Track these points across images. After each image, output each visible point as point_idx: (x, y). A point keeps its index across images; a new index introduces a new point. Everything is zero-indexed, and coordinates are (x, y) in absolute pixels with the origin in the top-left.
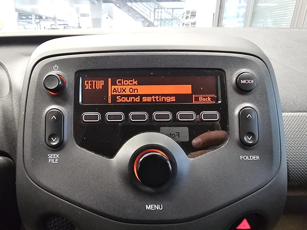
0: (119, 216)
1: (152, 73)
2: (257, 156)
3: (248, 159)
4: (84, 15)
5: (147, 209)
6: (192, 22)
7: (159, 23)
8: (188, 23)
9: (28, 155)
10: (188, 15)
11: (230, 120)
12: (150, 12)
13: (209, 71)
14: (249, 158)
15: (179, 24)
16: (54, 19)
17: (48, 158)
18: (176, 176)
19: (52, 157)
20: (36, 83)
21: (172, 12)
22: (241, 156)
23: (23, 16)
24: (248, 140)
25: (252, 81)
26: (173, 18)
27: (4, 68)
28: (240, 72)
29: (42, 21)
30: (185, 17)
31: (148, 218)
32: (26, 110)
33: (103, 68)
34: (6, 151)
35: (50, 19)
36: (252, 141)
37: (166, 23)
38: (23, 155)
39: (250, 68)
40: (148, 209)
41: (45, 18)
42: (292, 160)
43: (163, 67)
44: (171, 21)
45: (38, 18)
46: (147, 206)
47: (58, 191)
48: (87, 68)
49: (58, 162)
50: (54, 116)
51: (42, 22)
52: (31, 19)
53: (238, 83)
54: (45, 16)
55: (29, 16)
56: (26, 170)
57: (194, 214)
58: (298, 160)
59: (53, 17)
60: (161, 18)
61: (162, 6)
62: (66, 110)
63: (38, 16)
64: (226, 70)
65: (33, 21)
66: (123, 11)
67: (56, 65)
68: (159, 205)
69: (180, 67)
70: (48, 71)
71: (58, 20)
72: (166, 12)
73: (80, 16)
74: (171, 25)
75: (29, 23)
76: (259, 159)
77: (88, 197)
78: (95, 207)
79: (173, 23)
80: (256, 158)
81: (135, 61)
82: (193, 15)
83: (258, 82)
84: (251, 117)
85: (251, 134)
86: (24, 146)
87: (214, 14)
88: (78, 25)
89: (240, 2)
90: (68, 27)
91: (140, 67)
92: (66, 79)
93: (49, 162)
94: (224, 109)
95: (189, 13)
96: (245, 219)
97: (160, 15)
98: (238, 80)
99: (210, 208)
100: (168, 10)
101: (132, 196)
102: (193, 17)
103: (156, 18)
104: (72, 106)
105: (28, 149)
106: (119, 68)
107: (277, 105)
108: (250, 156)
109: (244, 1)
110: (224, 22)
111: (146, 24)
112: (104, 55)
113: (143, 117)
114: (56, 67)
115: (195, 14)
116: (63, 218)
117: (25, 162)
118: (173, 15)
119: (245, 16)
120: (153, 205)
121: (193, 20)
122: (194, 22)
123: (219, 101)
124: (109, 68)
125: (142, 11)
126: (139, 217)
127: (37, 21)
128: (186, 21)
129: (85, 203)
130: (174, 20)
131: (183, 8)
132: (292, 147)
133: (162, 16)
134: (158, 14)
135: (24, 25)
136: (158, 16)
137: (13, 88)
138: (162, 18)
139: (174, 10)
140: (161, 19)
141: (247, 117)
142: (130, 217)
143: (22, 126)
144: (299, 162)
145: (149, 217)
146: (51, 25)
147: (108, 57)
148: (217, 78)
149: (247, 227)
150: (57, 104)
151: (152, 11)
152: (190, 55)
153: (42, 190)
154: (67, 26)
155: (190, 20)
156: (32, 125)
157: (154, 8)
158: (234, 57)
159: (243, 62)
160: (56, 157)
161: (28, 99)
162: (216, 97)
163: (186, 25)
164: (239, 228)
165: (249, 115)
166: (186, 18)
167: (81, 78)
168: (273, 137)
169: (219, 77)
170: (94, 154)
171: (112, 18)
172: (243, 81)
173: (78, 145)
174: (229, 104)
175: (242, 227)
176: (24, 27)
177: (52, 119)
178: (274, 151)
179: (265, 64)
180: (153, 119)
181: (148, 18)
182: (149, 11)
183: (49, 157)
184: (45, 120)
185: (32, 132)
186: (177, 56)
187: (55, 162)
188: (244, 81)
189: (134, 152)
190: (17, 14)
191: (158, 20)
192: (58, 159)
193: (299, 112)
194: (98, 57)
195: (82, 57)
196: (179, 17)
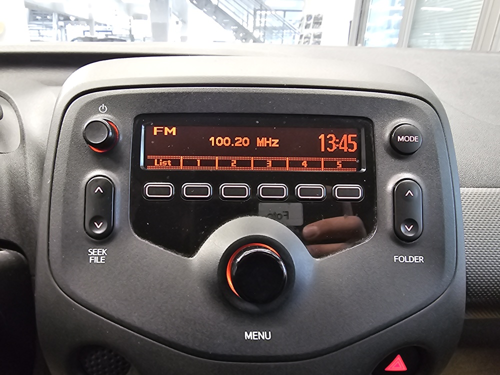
0: (203, 350)
1: (258, 122)
2: (420, 257)
3: (406, 261)
4: (138, 17)
5: (246, 339)
6: (315, 33)
7: (262, 34)
8: (309, 36)
9: (55, 249)
10: (309, 22)
11: (379, 200)
12: (248, 16)
13: (347, 121)
14: (408, 260)
15: (294, 36)
16: (89, 22)
17: (89, 255)
18: (293, 286)
19: (95, 253)
20: (70, 133)
21: (282, 16)
22: (395, 257)
23: (37, 14)
24: (406, 230)
25: (415, 139)
26: (285, 26)
27: (11, 104)
28: (397, 123)
29: (69, 24)
30: (304, 25)
31: (249, 352)
32: (53, 176)
33: (179, 111)
34: (15, 242)
35: (82, 22)
36: (412, 233)
37: (274, 34)
38: (48, 250)
39: (411, 117)
40: (249, 338)
41: (75, 20)
42: (473, 263)
43: (276, 112)
44: (281, 31)
45: (62, 18)
46: (246, 333)
47: (104, 308)
48: (153, 111)
49: (104, 262)
50: (99, 188)
51: (69, 26)
52: (51, 20)
53: (392, 140)
54: (73, 16)
55: (48, 15)
56: (52, 273)
57: (320, 347)
58: (483, 263)
59: (87, 18)
60: (265, 26)
61: (267, 6)
62: (119, 179)
63: (62, 16)
64: (374, 120)
65: (54, 24)
66: (204, 12)
67: (103, 105)
68: (266, 332)
69: (301, 113)
70: (91, 115)
71: (96, 23)
72: (274, 15)
73: (132, 18)
74: (281, 37)
75: (47, 26)
76: (423, 262)
77: (152, 319)
78: (163, 335)
79: (284, 34)
80: (418, 260)
81: (231, 101)
82: (318, 22)
83: (424, 140)
84: (412, 195)
85: (411, 222)
86: (50, 235)
87: (351, 22)
88: (129, 33)
89: (393, 4)
90: (112, 35)
91: (238, 112)
92: (120, 127)
93: (90, 262)
94: (370, 182)
95: (311, 18)
96: (399, 355)
97: (263, 20)
98: (393, 135)
99: (345, 337)
100: (277, 12)
101: (222, 318)
102: (318, 26)
103: (258, 24)
104: (128, 171)
105: (55, 241)
106: (205, 112)
107: (453, 177)
108: (410, 257)
109: (399, 2)
110: (367, 35)
111: (241, 35)
112: (181, 91)
113: (242, 191)
114: (103, 108)
115: (320, 21)
116: (110, 351)
117: (51, 261)
118: (284, 21)
119: (401, 26)
120: (257, 332)
121: (316, 31)
122: (319, 34)
123: (362, 169)
124: (188, 111)
125: (234, 13)
126: (234, 350)
127: (61, 23)
128: (305, 32)
129: (147, 328)
130: (287, 29)
131: (301, 11)
132: (474, 243)
133: (267, 22)
134: (261, 18)
135: (39, 30)
136: (261, 22)
137: (26, 138)
138: (268, 25)
139: (287, 13)
140: (265, 28)
141: (406, 195)
142: (219, 351)
143: (46, 202)
144: (484, 267)
145: (249, 350)
146: (84, 32)
147: (189, 93)
148: (360, 132)
149: (401, 367)
150: (105, 167)
151: (251, 14)
152: (318, 95)
153: (77, 306)
154: (110, 33)
155: (312, 31)
156: (64, 201)
157: (255, 9)
158: (388, 99)
159: (400, 108)
160: (101, 253)
161: (57, 159)
162: (358, 161)
163: (305, 38)
164: (389, 369)
165: (409, 191)
166: (306, 28)
167: (143, 127)
168: (446, 227)
169: (363, 131)
170: (162, 249)
171: (184, 22)
172: (401, 137)
173: (136, 234)
174: (378, 173)
175: (393, 367)
176: (39, 33)
177: (96, 192)
178: (446, 249)
179: (436, 112)
180: (258, 196)
181: (245, 25)
182: (246, 13)
183: (90, 253)
184: (84, 194)
185: (64, 212)
186: (298, 95)
187: (99, 262)
188: (403, 139)
189: (227, 247)
190: (27, 11)
191: (259, 28)
192: (104, 257)
193: (486, 187)
194: (171, 93)
195: (146, 94)
196: (294, 24)
